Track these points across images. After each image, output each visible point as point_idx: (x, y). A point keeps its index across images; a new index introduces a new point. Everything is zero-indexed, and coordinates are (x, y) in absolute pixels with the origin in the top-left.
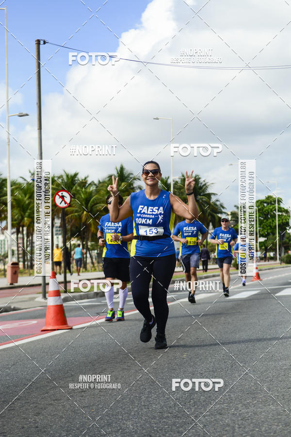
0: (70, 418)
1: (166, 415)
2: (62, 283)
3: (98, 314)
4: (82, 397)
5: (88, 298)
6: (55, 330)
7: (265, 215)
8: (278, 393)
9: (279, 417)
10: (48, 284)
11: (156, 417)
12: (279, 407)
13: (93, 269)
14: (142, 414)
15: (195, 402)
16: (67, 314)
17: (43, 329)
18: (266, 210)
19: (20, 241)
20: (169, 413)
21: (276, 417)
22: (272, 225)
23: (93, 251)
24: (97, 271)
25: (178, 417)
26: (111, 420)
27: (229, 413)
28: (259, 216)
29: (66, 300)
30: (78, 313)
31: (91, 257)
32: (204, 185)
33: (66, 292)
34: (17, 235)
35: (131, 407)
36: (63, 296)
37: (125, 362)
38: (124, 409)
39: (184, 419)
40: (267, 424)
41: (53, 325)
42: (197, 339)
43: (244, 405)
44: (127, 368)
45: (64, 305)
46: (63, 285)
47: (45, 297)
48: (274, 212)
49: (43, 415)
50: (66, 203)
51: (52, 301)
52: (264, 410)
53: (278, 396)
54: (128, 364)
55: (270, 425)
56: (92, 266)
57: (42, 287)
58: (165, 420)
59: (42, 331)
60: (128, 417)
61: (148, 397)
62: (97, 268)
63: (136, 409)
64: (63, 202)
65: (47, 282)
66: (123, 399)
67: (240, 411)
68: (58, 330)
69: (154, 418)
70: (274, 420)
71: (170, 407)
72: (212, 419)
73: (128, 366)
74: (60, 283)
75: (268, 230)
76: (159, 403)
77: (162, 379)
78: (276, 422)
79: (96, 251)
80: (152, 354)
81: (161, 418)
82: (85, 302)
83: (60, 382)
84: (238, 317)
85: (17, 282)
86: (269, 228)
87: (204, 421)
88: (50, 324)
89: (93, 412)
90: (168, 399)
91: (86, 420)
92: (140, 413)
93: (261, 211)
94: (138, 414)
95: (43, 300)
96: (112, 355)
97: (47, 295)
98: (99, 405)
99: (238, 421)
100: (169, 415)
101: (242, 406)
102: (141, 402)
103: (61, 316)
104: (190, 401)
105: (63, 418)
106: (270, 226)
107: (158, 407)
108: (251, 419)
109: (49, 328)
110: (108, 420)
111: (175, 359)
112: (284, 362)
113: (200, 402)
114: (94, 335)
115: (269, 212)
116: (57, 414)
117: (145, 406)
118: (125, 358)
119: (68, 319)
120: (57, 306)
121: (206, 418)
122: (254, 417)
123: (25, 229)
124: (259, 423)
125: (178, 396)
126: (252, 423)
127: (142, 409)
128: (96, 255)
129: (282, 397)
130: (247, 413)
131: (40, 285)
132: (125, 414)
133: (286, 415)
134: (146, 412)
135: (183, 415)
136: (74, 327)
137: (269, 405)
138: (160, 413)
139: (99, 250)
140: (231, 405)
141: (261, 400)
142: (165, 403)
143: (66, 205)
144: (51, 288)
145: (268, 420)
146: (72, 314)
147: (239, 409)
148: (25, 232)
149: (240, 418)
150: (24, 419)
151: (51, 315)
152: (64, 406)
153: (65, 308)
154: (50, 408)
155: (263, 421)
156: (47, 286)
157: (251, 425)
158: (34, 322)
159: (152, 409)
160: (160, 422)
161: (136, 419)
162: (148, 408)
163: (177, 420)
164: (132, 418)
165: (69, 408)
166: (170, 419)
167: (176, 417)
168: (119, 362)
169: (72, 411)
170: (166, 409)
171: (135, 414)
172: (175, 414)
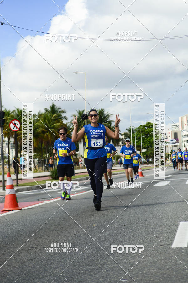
0: (20, 267)
1: (82, 264)
2: (15, 180)
3: (39, 200)
4: (28, 253)
5: (32, 190)
6: (10, 210)
7: (146, 134)
8: (154, 249)
9: (155, 264)
10: (6, 181)
11: (76, 266)
12: (155, 258)
13: (35, 171)
15: (101, 256)
16: (18, 200)
17: (3, 210)
18: (147, 131)
20: (84, 263)
21: (152, 264)
22: (150, 141)
23: (35, 159)
24: (38, 172)
25: (90, 265)
26: (46, 268)
27: (122, 262)
28: (142, 135)
29: (18, 191)
30: (25, 199)
31: (34, 163)
32: (107, 116)
33: (18, 186)
35: (59, 259)
36: (16, 188)
37: (56, 231)
38: (55, 261)
39: (94, 266)
40: (147, 269)
41: (9, 207)
42: (103, 215)
43: (133, 257)
44: (57, 234)
45: (16, 194)
46: (16, 181)
47: (4, 189)
48: (152, 132)
50: (17, 128)
51: (8, 192)
52: (145, 260)
53: (154, 251)
54: (58, 232)
55: (149, 270)
56: (35, 169)
57: (2, 183)
58: (81, 267)
59: (2, 211)
60: (58, 266)
62: (38, 170)
63: (62, 261)
64: (15, 127)
65: (5, 179)
66: (54, 255)
67: (130, 261)
68: (12, 210)
69: (74, 266)
70: (151, 266)
71: (85, 259)
72: (112, 266)
73: (58, 233)
74: (13, 180)
75: (148, 144)
77: (80, 241)
78: (152, 268)
79: (37, 159)
80: (74, 225)
81: (79, 266)
82: (30, 192)
83: (14, 244)
84: (129, 201)
86: (149, 143)
87: (106, 267)
88: (7, 207)
89: (35, 263)
90: (83, 254)
91: (30, 269)
92: (66, 263)
93: (143, 132)
94: (64, 264)
95: (3, 191)
96: (48, 226)
97: (5, 188)
98: (39, 258)
99: (128, 267)
100: (84, 264)
101: (131, 258)
103: (14, 201)
104: (98, 255)
105: (15, 267)
106: (149, 142)
108: (137, 266)
109: (7, 209)
110: (44, 268)
111: (88, 228)
112: (158, 229)
113: (104, 255)
114: (36, 213)
115: (148, 133)
116: (12, 265)
117: (68, 258)
118: (56, 228)
119: (19, 204)
120: (12, 195)
121: (108, 265)
122: (139, 264)
124: (142, 268)
125: (90, 252)
126: (137, 268)
127: (67, 261)
128: (37, 162)
129: (157, 251)
130: (134, 262)
132: (56, 264)
133: (159, 263)
134: (69, 262)
135: (93, 264)
136: (23, 209)
137: (148, 257)
138: (78, 263)
139: (39, 158)
140: (124, 257)
141: (143, 254)
142: (81, 256)
143: (17, 129)
144: (8, 183)
145: (148, 266)
146: (22, 200)
147: (129, 260)
149: (130, 266)
151: (8, 201)
152: (16, 260)
153: (17, 196)
155: (144, 267)
156: (5, 182)
157: (137, 270)
160: (78, 269)
161: (63, 267)
162: (71, 260)
163: (89, 268)
164: (60, 267)
165: (19, 261)
166: (85, 267)
167: (89, 265)
168: (52, 231)
169: (21, 263)
170: (82, 260)
171: (62, 264)
172: (88, 264)
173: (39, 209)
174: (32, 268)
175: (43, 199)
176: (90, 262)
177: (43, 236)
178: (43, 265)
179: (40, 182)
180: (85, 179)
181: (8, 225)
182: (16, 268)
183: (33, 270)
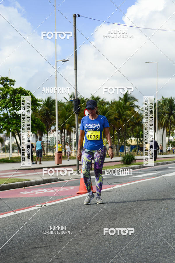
0: (97, 247)
1: (156, 246)
3: (111, 184)
6: (85, 193)
14: (141, 245)
17: (78, 192)
19: (63, 138)
25: (164, 248)
34: (61, 134)
35: (134, 241)
37: (129, 214)
39: (167, 249)
41: (84, 190)
44: (130, 217)
47: (78, 173)
49: (80, 245)
54: (131, 215)
57: (77, 166)
58: (155, 249)
59: (77, 193)
60: (132, 247)
61: (144, 235)
63: (137, 242)
69: (149, 248)
71: (158, 242)
76: (151, 239)
80: (146, 209)
81: (153, 248)
85: (61, 163)
88: (82, 190)
89: (111, 244)
90: (157, 236)
91: (107, 249)
94: (139, 245)
95: (77, 175)
96: (121, 209)
97: (80, 171)
98: (114, 239)
100: (158, 246)
102: (140, 238)
104: (171, 238)
105: (92, 246)
107: (151, 241)
109: (82, 192)
111: (160, 212)
114: (109, 196)
116: (89, 245)
117: (142, 240)
118: (129, 211)
119: (93, 186)
123: (66, 130)
125: (163, 235)
127: (141, 243)
131: (75, 165)
134: (143, 244)
135: (166, 246)
138: (152, 245)
142: (155, 239)
148: (66, 133)
150: (69, 247)
151: (83, 184)
152: (93, 240)
154: (85, 240)
156: (80, 166)
158: (72, 188)
159: (147, 243)
160: (152, 251)
161: (137, 248)
162: (145, 242)
163: (163, 250)
164: (135, 248)
165: (96, 241)
166: (158, 249)
167: (162, 248)
168: (126, 214)
169: (98, 243)
170: (156, 242)
171: (136, 246)
172: (162, 246)
173: (112, 192)
174: (108, 248)
175: (116, 183)
176: (164, 244)
177: (117, 218)
178: (119, 246)
179: (113, 166)
180: (155, 165)
181: (83, 207)
182: (93, 248)
183: (109, 250)
